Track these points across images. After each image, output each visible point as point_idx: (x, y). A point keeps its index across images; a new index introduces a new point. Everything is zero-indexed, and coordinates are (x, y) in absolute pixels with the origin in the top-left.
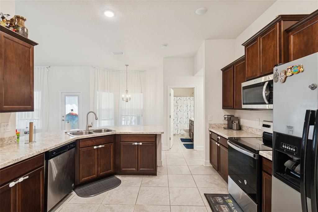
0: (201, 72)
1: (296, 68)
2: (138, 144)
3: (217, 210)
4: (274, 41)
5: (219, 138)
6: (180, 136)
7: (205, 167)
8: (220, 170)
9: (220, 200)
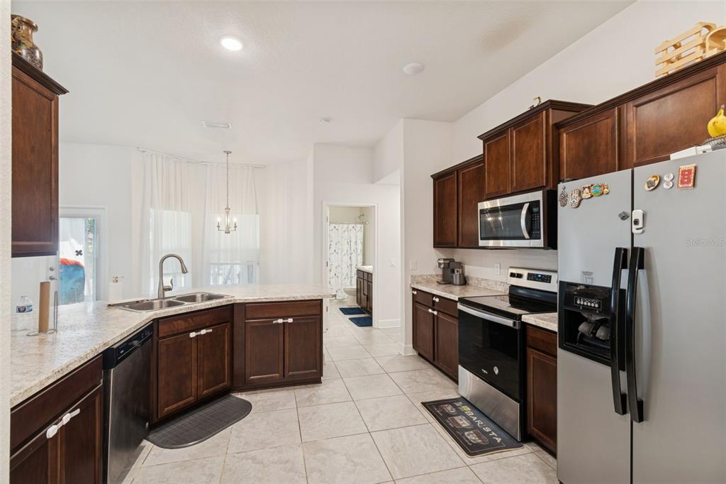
0: (396, 178)
1: (597, 188)
2: (285, 321)
3: (452, 426)
4: (538, 139)
5: (437, 300)
6: (337, 303)
7: (405, 357)
8: (438, 359)
9: (449, 408)
